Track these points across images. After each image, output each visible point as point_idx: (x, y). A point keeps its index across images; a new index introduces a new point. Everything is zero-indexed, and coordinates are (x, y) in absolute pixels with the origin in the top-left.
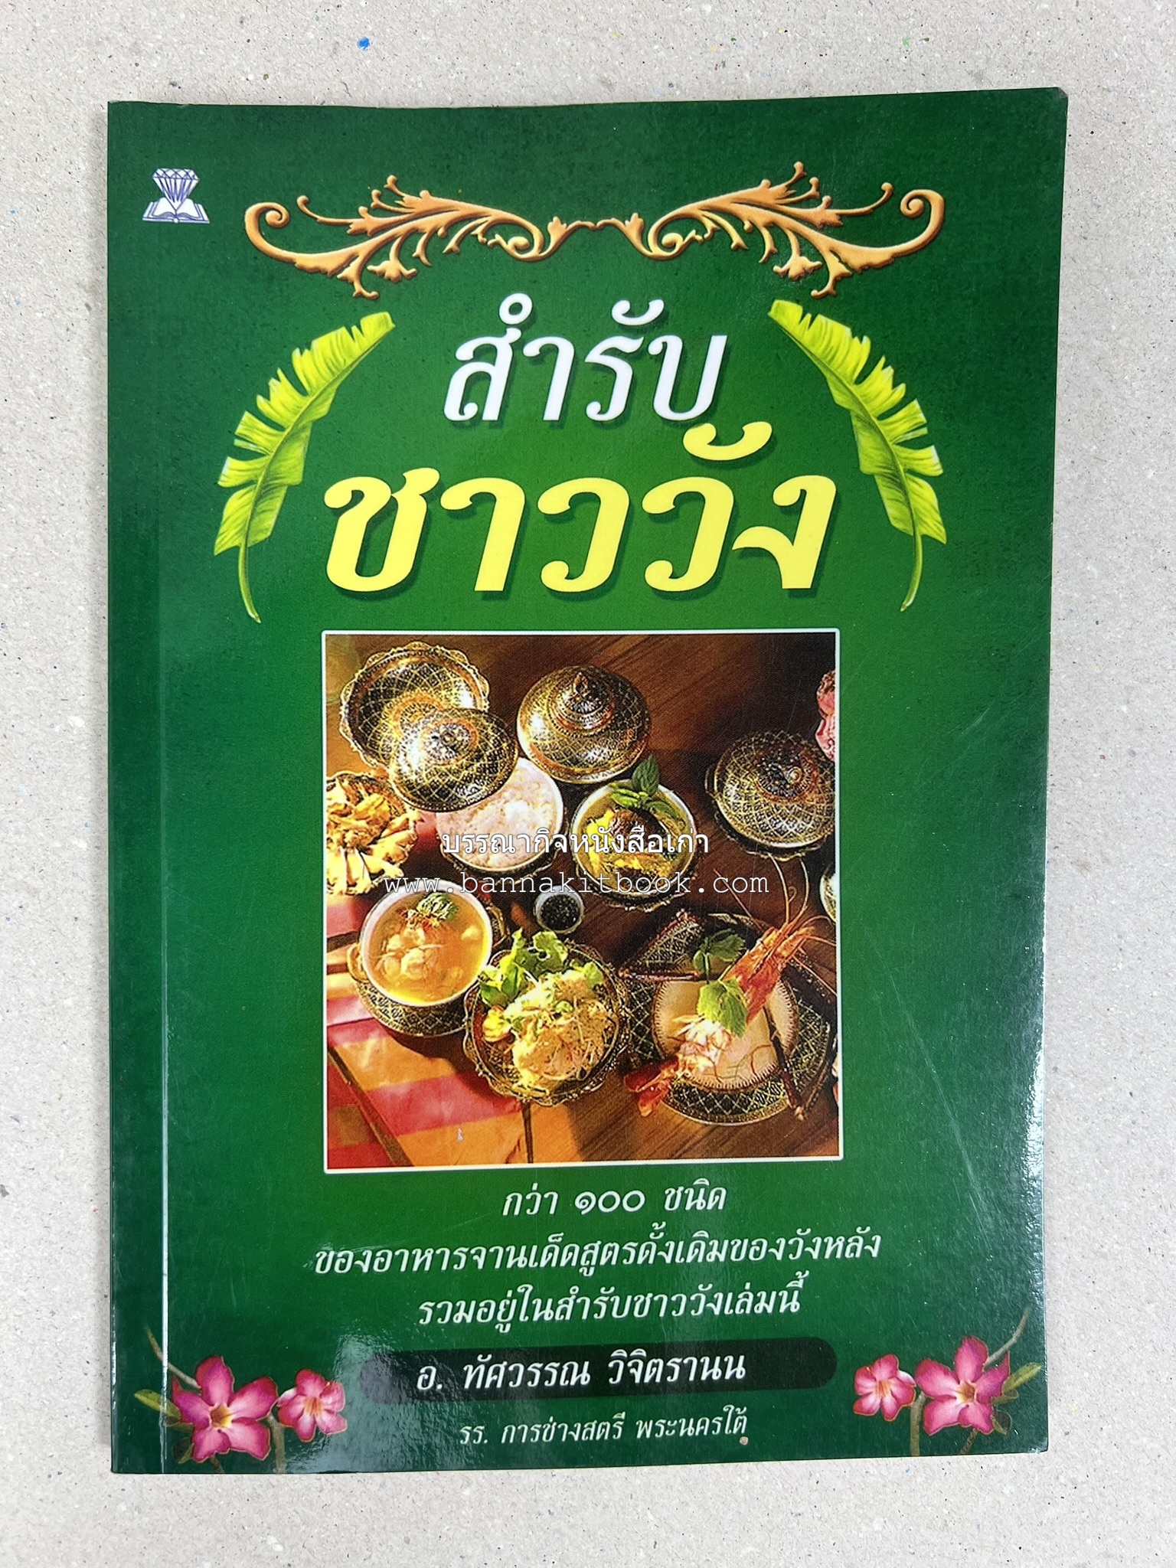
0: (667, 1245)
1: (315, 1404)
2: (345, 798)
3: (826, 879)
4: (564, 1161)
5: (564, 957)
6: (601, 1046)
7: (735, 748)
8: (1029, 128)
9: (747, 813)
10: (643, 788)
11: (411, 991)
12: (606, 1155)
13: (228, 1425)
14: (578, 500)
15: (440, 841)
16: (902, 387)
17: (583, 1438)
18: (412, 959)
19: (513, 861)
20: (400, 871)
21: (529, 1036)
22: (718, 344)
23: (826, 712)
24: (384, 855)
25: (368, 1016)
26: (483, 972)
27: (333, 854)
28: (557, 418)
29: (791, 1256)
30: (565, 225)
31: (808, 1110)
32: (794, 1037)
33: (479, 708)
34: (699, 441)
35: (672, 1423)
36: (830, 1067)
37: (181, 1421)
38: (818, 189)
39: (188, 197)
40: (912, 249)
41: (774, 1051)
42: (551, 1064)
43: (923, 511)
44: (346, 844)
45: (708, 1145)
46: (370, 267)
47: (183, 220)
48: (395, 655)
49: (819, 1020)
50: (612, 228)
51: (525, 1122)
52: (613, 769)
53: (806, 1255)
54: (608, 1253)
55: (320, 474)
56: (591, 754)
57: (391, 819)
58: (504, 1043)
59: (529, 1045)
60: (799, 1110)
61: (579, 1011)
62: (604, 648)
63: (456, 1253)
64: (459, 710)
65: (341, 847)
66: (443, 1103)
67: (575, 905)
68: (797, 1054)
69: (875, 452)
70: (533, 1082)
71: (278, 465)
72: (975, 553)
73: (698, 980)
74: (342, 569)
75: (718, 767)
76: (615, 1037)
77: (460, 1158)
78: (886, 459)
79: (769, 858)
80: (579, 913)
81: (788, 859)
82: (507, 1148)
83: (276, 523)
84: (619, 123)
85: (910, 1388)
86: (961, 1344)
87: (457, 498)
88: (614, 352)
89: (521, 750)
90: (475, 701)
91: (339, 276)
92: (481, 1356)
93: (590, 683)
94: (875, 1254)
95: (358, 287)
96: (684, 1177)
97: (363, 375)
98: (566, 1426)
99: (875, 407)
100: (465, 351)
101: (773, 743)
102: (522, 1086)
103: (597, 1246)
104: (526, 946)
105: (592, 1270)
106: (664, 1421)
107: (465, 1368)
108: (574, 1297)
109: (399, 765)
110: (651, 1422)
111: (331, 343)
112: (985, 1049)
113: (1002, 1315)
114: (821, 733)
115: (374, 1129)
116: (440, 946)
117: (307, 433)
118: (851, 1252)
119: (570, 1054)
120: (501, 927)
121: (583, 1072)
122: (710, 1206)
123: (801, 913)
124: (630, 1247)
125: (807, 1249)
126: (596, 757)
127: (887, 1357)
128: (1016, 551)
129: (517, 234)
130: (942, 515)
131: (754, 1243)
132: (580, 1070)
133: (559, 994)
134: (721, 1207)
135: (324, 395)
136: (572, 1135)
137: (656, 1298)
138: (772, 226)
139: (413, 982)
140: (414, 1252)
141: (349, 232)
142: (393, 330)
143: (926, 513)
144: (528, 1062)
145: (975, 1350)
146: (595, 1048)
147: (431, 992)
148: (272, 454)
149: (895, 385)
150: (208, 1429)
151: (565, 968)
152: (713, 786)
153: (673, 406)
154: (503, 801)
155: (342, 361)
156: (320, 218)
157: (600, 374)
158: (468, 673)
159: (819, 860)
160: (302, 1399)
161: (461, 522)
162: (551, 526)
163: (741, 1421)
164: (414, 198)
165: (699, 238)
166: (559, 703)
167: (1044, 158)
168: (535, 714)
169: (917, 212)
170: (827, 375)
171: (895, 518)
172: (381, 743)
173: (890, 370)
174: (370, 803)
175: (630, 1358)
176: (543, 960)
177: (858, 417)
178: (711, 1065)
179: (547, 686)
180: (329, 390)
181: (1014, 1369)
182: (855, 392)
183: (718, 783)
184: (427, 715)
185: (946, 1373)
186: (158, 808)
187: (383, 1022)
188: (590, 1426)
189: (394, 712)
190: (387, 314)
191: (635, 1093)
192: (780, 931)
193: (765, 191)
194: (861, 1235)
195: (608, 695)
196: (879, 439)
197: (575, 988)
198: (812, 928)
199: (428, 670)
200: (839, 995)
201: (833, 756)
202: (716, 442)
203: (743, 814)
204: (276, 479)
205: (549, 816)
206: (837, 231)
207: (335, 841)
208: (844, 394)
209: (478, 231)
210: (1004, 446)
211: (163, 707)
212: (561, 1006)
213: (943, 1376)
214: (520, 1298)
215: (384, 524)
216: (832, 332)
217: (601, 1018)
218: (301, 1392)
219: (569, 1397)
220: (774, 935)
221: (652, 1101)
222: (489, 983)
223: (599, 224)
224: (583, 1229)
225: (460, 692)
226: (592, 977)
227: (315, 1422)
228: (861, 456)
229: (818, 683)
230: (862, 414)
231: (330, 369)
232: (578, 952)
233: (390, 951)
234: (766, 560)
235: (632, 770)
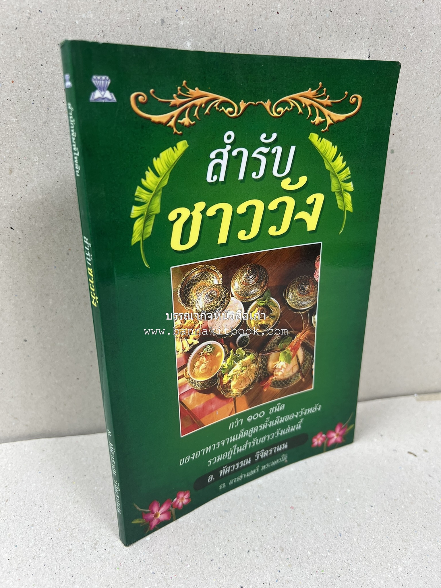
0: (270, 422)
1: (182, 499)
2: (181, 322)
3: (314, 316)
4: (244, 410)
5: (244, 354)
6: (254, 376)
7: (292, 282)
8: (389, 75)
10: (266, 299)
11: (203, 376)
12: (255, 405)
13: (159, 516)
14: (249, 208)
16: (345, 162)
17: (249, 475)
18: (202, 367)
19: (230, 330)
20: (198, 341)
21: (235, 379)
22: (293, 149)
23: (317, 267)
24: (193, 338)
25: (191, 388)
26: (222, 365)
27: (178, 342)
28: (243, 179)
29: (299, 416)
31: (306, 379)
32: (303, 361)
33: (220, 284)
34: (286, 184)
36: (312, 366)
37: (146, 522)
38: (326, 93)
39: (107, 90)
40: (352, 115)
41: (298, 366)
42: (241, 385)
43: (347, 203)
45: (281, 394)
46: (179, 121)
47: (106, 101)
48: (194, 271)
49: (310, 355)
50: (261, 105)
51: (234, 403)
52: (258, 295)
53: (303, 415)
54: (254, 430)
55: (166, 208)
56: (252, 292)
57: (195, 326)
58: (228, 383)
59: (235, 382)
60: (303, 379)
61: (248, 368)
62: (256, 257)
63: (217, 444)
64: (213, 285)
65: (180, 339)
66: (212, 405)
67: (247, 338)
68: (304, 365)
69: (336, 185)
70: (236, 391)
71: (151, 206)
72: (360, 215)
73: (280, 351)
74: (176, 244)
75: (287, 289)
76: (258, 373)
77: (218, 419)
78: (339, 187)
79: (299, 313)
80: (248, 341)
81: (305, 312)
82: (230, 411)
83: (152, 230)
84: (264, 63)
85: (324, 438)
86: (337, 425)
87: (211, 212)
88: (260, 153)
89: (232, 294)
90: (218, 281)
91: (168, 125)
92: (224, 467)
93: (252, 269)
94: (319, 409)
95: (175, 130)
96: (274, 404)
97: (179, 167)
98: (245, 474)
99: (337, 170)
100: (213, 155)
101: (302, 279)
102: (233, 394)
103: (252, 428)
104: (234, 354)
105: (251, 435)
106: (268, 464)
107: (220, 472)
108: (247, 443)
109: (196, 308)
110: (265, 465)
111: (167, 154)
114: (315, 274)
115: (194, 420)
116: (210, 361)
117: (160, 193)
118: (314, 410)
119: (246, 381)
120: (227, 350)
122: (280, 409)
123: (307, 327)
124: (261, 426)
125: (303, 413)
127: (319, 432)
129: (229, 106)
130: (352, 203)
131: (291, 415)
132: (248, 384)
133: (243, 365)
134: (283, 409)
135: (166, 176)
136: (246, 402)
137: (266, 437)
139: (203, 374)
140: (206, 449)
142: (188, 148)
144: (235, 387)
145: (340, 425)
146: (252, 377)
147: (208, 375)
148: (149, 203)
149: (343, 162)
150: (154, 520)
151: (245, 357)
153: (278, 172)
154: (227, 312)
155: (171, 162)
156: (160, 99)
157: (256, 161)
158: (216, 272)
159: (312, 311)
161: (213, 220)
162: (241, 218)
163: (286, 457)
164: (193, 91)
165: (288, 109)
166: (243, 277)
168: (236, 282)
169: (354, 102)
170: (324, 159)
171: (339, 206)
172: (190, 302)
173: (342, 157)
174: (188, 322)
175: (260, 453)
176: (239, 357)
178: (282, 373)
179: (239, 272)
180: (167, 174)
181: (348, 427)
182: (332, 165)
183: (287, 294)
184: (204, 289)
185: (333, 432)
187: (195, 388)
188: (251, 472)
189: (194, 291)
190: (186, 141)
191: (264, 387)
192: (301, 333)
193: (310, 93)
194: (316, 406)
195: (257, 273)
196: (337, 180)
197: (247, 362)
198: (309, 330)
199: (204, 274)
200: (315, 347)
201: (318, 280)
202: (291, 184)
203: (293, 302)
204: (151, 212)
206: (330, 108)
207: (178, 337)
208: (328, 165)
209: (216, 105)
212: (243, 368)
214: (233, 449)
215: (189, 225)
216: (326, 144)
217: (254, 369)
218: (178, 498)
219: (246, 468)
220: (300, 335)
221: (267, 387)
222: (224, 368)
223: (257, 103)
224: (247, 426)
225: (214, 279)
226: (252, 358)
227: (183, 503)
228: (332, 186)
229: (315, 259)
230: (333, 172)
231: (167, 165)
232: (248, 352)
233: (196, 366)
234: (303, 222)
235: (263, 294)
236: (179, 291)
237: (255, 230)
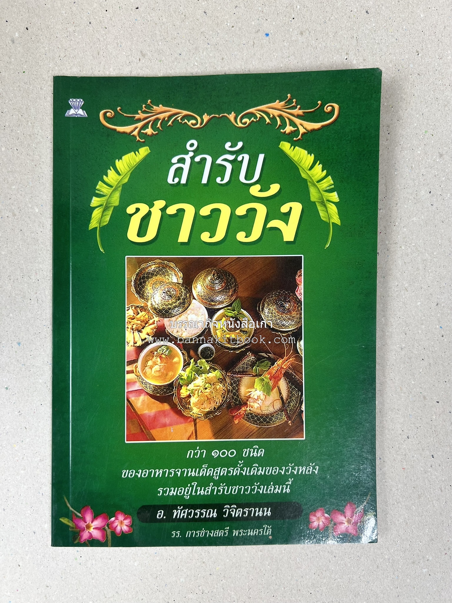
0: (244, 469)
1: (121, 523)
2: (133, 313)
3: (299, 342)
4: (208, 439)
5: (208, 368)
6: (221, 399)
7: (268, 296)
8: (368, 82)
9: (272, 319)
10: (236, 310)
11: (156, 380)
12: (222, 437)
13: (91, 530)
14: (213, 211)
15: (165, 328)
16: (325, 172)
17: (214, 536)
18: (156, 369)
19: (190, 335)
20: (152, 338)
21: (196, 395)
22: (261, 157)
23: (299, 283)
24: (146, 333)
25: (141, 388)
26: (180, 374)
27: (129, 333)
28: (206, 183)
29: (287, 473)
30: (209, 116)
31: (293, 422)
32: (288, 396)
33: (179, 282)
34: (255, 191)
35: (245, 531)
36: (301, 407)
37: (76, 528)
38: (296, 104)
39: (80, 108)
40: (328, 124)
41: (281, 401)
42: (204, 405)
43: (332, 214)
44: (133, 329)
45: (258, 434)
46: (142, 131)
47: (79, 116)
48: (150, 264)
49: (297, 391)
50: (225, 117)
51: (195, 425)
52: (225, 303)
53: (292, 473)
54: (223, 472)
55: (125, 202)
56: (218, 298)
57: (149, 320)
58: (187, 398)
59: (196, 399)
60: (290, 422)
61: (213, 387)
62: (222, 262)
63: (170, 471)
64: (172, 283)
65: (131, 330)
66: (166, 419)
67: (212, 350)
68: (289, 402)
69: (316, 194)
70: (197, 411)
71: (110, 199)
72: (351, 228)
73: (255, 376)
74: (132, 235)
75: (262, 303)
76: (226, 396)
77: (172, 438)
78: (319, 196)
79: (279, 334)
80: (213, 353)
81: (286, 335)
82: (188, 434)
83: (110, 219)
84: (227, 81)
85: (328, 520)
86: (346, 505)
87: (172, 210)
88: (225, 160)
89: (193, 296)
90: (178, 280)
91: (131, 134)
92: (179, 507)
93: (217, 274)
94: (316, 472)
95: (138, 138)
96: (250, 445)
97: (140, 168)
98: (208, 531)
99: (316, 178)
100: (175, 160)
101: (280, 294)
102: (193, 413)
103: (219, 469)
104: (195, 365)
105: (218, 477)
106: (242, 530)
107: (174, 511)
108: (211, 487)
109: (151, 302)
110: (238, 530)
111: (129, 157)
114: (297, 291)
115: (142, 427)
116: (165, 364)
117: (121, 188)
118: (308, 472)
119: (210, 402)
120: (186, 358)
121: (215, 408)
122: (259, 456)
123: (290, 353)
124: (231, 469)
126: (219, 299)
127: (320, 509)
128: (365, 228)
129: (192, 119)
130: (339, 215)
131: (274, 468)
132: (214, 407)
133: (206, 381)
134: (262, 456)
135: (127, 175)
136: (210, 430)
137: (240, 487)
138: (280, 116)
139: (157, 376)
140: (156, 470)
141: (135, 119)
142: (150, 153)
143: (334, 215)
144: (196, 405)
145: (351, 507)
146: (219, 400)
147: (162, 380)
148: (109, 196)
149: (322, 171)
150: (85, 531)
151: (209, 372)
152: (260, 309)
153: (246, 178)
154: (187, 314)
155: (132, 163)
156: (125, 115)
157: (221, 167)
158: (175, 270)
159: (297, 335)
160: (117, 521)
161: (173, 218)
162: (204, 220)
163: (270, 530)
164: (157, 108)
165: (255, 120)
166: (206, 281)
167: (374, 92)
168: (199, 284)
169: (330, 111)
170: (299, 167)
171: (323, 217)
172: (145, 294)
173: (321, 166)
174: (142, 315)
175: (231, 508)
176: (201, 369)
177: (310, 182)
178: (259, 406)
179: (202, 275)
180: (128, 173)
181: (365, 514)
182: (309, 173)
183: (262, 308)
184: (161, 285)
185: (341, 515)
187: (146, 391)
188: (217, 532)
189: (150, 284)
190: (148, 147)
191: (233, 416)
192: (283, 359)
193: (277, 104)
194: (312, 466)
195: (224, 278)
196: (317, 189)
197: (212, 379)
198: (294, 358)
199: (161, 269)
200: (304, 382)
201: (301, 299)
202: (261, 191)
203: (270, 319)
204: (110, 204)
205: (203, 319)
206: (303, 117)
207: (129, 328)
208: (305, 174)
209: (179, 118)
210: (361, 191)
212: (207, 385)
214: (193, 487)
215: (147, 219)
216: (301, 152)
217: (221, 389)
218: (117, 519)
219: (209, 521)
220: (281, 361)
221: (239, 418)
222: (182, 377)
223: (220, 116)
224: (215, 463)
225: (173, 277)
226: (218, 375)
227: (122, 529)
228: (311, 195)
229: (296, 273)
230: (311, 181)
231: (128, 166)
232: (213, 366)
233: (148, 366)
234: (278, 231)
235: (232, 304)
236: (133, 281)
237: (220, 234)
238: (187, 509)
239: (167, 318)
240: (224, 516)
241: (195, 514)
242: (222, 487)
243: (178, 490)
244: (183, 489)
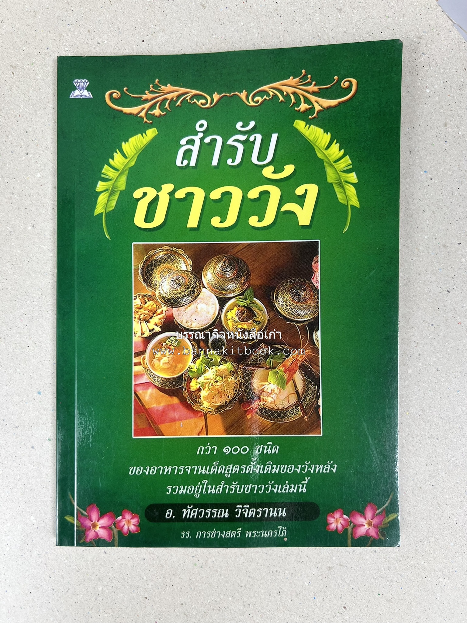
0: (257, 466)
1: (129, 522)
2: (140, 302)
3: (315, 332)
4: (219, 435)
5: (219, 360)
6: (233, 392)
7: (282, 284)
8: (388, 54)
9: (286, 308)
10: (248, 299)
11: (164, 372)
12: (234, 433)
13: (98, 529)
14: (224, 194)
15: (174, 318)
16: (342, 151)
17: (226, 537)
18: (164, 361)
19: (201, 326)
20: (160, 329)
21: (207, 389)
22: (275, 137)
23: (315, 270)
24: (154, 323)
25: (149, 381)
26: (190, 366)
27: (136, 323)
28: (216, 165)
29: (303, 472)
30: (219, 95)
31: (309, 417)
32: (304, 390)
33: (188, 270)
34: (268, 172)
35: (259, 532)
36: (317, 402)
37: (81, 527)
38: (311, 80)
39: (86, 89)
40: (346, 100)
41: (296, 395)
42: (214, 399)
43: (351, 196)
44: (141, 319)
45: (272, 430)
46: (149, 112)
47: (84, 97)
48: (158, 251)
49: (313, 384)
50: (236, 96)
51: (205, 420)
52: (237, 292)
53: (309, 471)
54: (235, 469)
55: (132, 186)
56: (229, 287)
57: (157, 310)
58: (197, 391)
59: (206, 392)
60: (306, 417)
61: (225, 380)
62: (234, 248)
63: (180, 468)
64: (181, 271)
65: (139, 320)
66: (175, 413)
67: (223, 341)
68: (305, 397)
69: (333, 174)
70: (208, 406)
71: (117, 183)
72: (370, 211)
73: (268, 369)
74: (139, 220)
75: (276, 291)
76: (238, 390)
77: (181, 433)
78: (337, 177)
79: (294, 324)
80: (225, 344)
81: (301, 325)
82: (199, 429)
83: (116, 204)
84: (238, 58)
85: (347, 521)
86: (367, 506)
87: (180, 194)
88: (237, 140)
89: (203, 285)
90: (187, 267)
91: (138, 116)
92: (189, 506)
93: (229, 261)
94: (334, 471)
95: (145, 119)
96: (263, 441)
97: (147, 151)
98: (220, 532)
99: (333, 158)
100: (183, 141)
102: (204, 407)
103: (231, 466)
104: (205, 356)
105: (229, 475)
106: (256, 531)
107: (183, 510)
108: (223, 485)
109: (160, 291)
110: (251, 532)
111: (136, 139)
112: (376, 395)
113: (382, 495)
114: (313, 278)
115: (150, 422)
116: (174, 356)
117: (127, 172)
118: (326, 470)
119: (221, 395)
121: (226, 402)
122: (273, 453)
123: (306, 344)
124: (243, 467)
125: (309, 469)
126: (231, 288)
127: (339, 510)
128: (386, 210)
129: (202, 99)
130: (358, 197)
131: (289, 466)
132: (225, 401)
133: (217, 374)
134: (277, 453)
135: (133, 158)
136: (222, 425)
137: (253, 486)
138: (294, 93)
139: (165, 369)
140: (165, 467)
141: (142, 100)
142: (158, 134)
143: (352, 197)
144: (206, 398)
145: (372, 508)
146: (230, 394)
147: (171, 372)
148: (115, 180)
149: (340, 150)
150: (91, 530)
151: (220, 364)
152: (274, 298)
153: (258, 159)
154: (197, 304)
155: (139, 146)
156: (132, 95)
157: (232, 148)
158: (184, 257)
159: (313, 325)
160: (124, 520)
161: (182, 203)
162: (215, 204)
163: (284, 532)
164: (165, 87)
165: (267, 98)
166: (217, 268)
167: (394, 66)
168: (209, 272)
169: (347, 87)
170: (315, 147)
171: (340, 199)
172: (153, 283)
173: (338, 145)
174: (149, 304)
175: (243, 508)
176: (211, 361)
178: (273, 400)
179: (213, 262)
180: (135, 156)
181: (387, 515)
182: (325, 153)
183: (276, 297)
184: (170, 272)
185: (361, 516)
186: (74, 306)
187: (154, 383)
188: (229, 532)
189: (158, 272)
190: (155, 129)
191: (245, 410)
193: (291, 80)
194: (329, 464)
195: (235, 265)
196: (334, 170)
197: (223, 372)
198: (310, 350)
199: (170, 256)
200: (320, 375)
201: (318, 287)
202: (274, 172)
203: (285, 308)
204: (116, 188)
205: (214, 309)
206: (318, 94)
207: (137, 318)
208: (321, 154)
209: (188, 98)
210: (381, 171)
211: (76, 270)
212: (218, 378)
213: (360, 517)
214: (203, 485)
215: (155, 204)
216: (316, 131)
217: (232, 383)
218: (124, 518)
219: (221, 522)
221: (252, 413)
222: (192, 370)
223: (231, 94)
224: (226, 460)
225: (181, 264)
226: (229, 368)
227: (129, 529)
228: (327, 176)
229: (312, 260)
230: (328, 161)
231: (135, 149)
232: (224, 358)
233: (156, 358)
234: (292, 215)
235: (244, 292)
236: (140, 268)
237: (231, 219)
238: (198, 509)
239: (175, 307)
240: (236, 516)
241: (206, 514)
242: (234, 486)
243: (187, 488)
244: (193, 487)
